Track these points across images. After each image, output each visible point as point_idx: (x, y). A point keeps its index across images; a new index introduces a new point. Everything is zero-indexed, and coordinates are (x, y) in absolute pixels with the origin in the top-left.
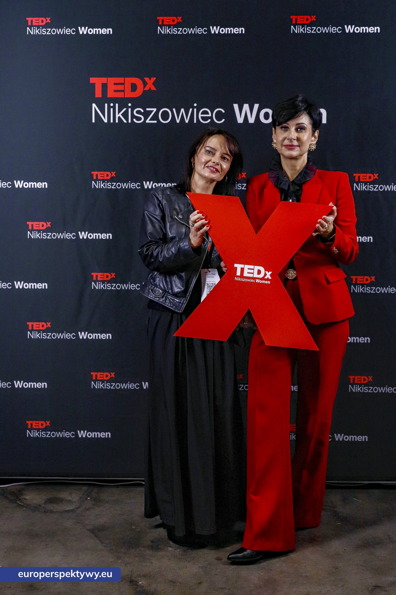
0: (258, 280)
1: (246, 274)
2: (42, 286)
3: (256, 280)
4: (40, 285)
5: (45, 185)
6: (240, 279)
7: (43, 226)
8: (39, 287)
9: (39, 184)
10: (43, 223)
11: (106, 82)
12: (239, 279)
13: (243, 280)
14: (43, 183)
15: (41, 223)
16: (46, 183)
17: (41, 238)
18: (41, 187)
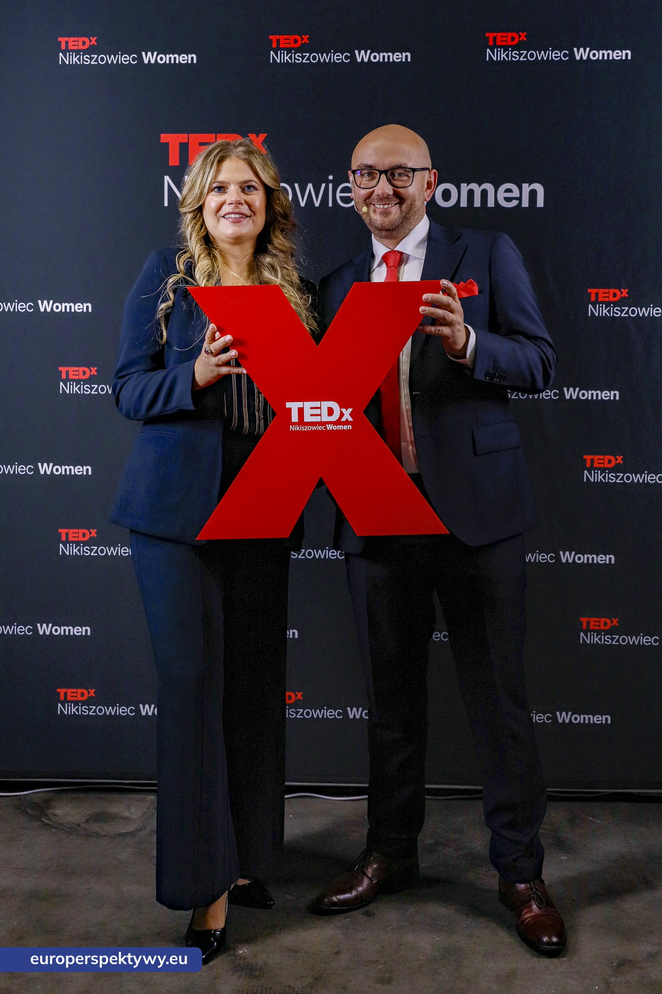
0: (330, 425)
1: (307, 418)
2: (82, 470)
3: (327, 425)
4: (79, 469)
5: (87, 307)
6: (300, 428)
7: (84, 373)
8: (79, 472)
9: (79, 306)
10: (85, 369)
11: (187, 142)
12: (298, 428)
13: (305, 428)
14: (85, 305)
15: (81, 369)
16: (90, 305)
17: (81, 392)
18: (81, 310)
